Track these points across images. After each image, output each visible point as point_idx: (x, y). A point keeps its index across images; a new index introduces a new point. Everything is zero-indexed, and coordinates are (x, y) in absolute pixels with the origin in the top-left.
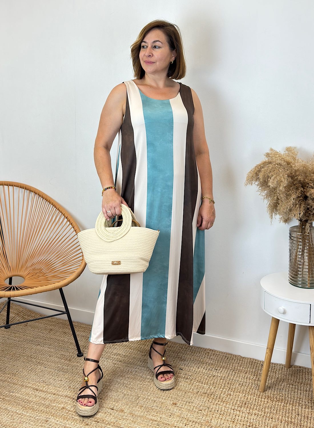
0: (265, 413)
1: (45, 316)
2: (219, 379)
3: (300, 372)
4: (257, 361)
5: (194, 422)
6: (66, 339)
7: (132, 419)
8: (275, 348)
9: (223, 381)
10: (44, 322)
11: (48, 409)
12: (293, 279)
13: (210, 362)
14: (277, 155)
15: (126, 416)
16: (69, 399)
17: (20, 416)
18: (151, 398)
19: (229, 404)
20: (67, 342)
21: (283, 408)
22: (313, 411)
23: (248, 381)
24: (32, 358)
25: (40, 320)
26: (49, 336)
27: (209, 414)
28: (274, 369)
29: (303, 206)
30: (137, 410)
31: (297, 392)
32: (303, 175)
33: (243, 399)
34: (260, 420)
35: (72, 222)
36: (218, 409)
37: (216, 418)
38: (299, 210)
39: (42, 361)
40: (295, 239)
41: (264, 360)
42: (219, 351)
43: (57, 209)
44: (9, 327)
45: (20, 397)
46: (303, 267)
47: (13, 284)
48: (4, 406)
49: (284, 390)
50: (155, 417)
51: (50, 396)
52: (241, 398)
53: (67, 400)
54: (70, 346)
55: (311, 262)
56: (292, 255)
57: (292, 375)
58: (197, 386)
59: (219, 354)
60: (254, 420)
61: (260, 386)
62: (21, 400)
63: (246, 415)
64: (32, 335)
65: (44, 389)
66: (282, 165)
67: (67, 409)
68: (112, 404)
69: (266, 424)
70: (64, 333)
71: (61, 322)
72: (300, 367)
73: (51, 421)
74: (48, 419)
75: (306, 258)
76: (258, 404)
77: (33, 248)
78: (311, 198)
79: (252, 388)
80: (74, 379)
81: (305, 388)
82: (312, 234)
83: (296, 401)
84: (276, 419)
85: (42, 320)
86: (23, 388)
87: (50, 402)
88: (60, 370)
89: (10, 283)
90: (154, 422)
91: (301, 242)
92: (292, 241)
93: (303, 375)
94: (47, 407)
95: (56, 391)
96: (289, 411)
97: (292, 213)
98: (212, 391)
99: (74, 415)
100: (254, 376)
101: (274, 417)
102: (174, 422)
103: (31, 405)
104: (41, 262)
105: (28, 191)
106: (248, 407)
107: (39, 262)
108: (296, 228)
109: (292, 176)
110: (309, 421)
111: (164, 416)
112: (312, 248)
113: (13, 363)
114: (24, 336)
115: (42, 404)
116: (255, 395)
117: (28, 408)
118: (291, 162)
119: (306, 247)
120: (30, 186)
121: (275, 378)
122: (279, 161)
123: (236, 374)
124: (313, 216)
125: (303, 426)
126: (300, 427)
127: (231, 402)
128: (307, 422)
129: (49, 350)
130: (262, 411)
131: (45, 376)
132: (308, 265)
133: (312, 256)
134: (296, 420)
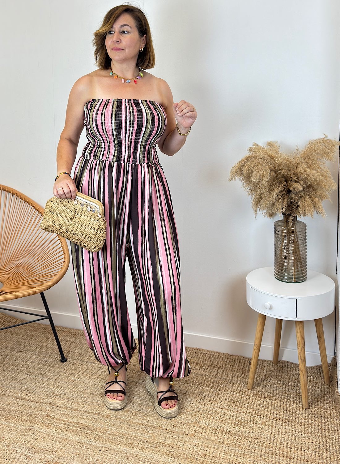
0: (253, 410)
1: (26, 322)
3: (288, 367)
4: (245, 358)
5: (182, 424)
6: (49, 344)
7: (118, 425)
8: (262, 345)
9: (211, 380)
10: (26, 327)
11: (31, 418)
12: (279, 274)
13: (197, 361)
14: (260, 149)
15: (112, 422)
16: (53, 406)
18: (137, 402)
19: (217, 403)
20: (50, 347)
21: (272, 405)
22: (301, 406)
23: (236, 379)
24: (13, 365)
25: (21, 326)
26: (30, 342)
27: (198, 414)
28: (262, 366)
29: (286, 200)
30: (123, 415)
32: (286, 169)
33: (231, 397)
34: (248, 417)
36: (206, 409)
37: (204, 418)
38: (282, 205)
39: (23, 369)
40: (280, 233)
41: (251, 357)
42: (206, 350)
43: (36, 210)
45: (2, 407)
46: (288, 262)
49: (272, 387)
50: (143, 421)
51: (33, 405)
52: (229, 396)
53: (51, 407)
54: (53, 352)
55: (297, 256)
56: (277, 249)
57: (280, 371)
58: (185, 387)
59: (206, 353)
60: (243, 418)
61: (248, 383)
62: (3, 410)
63: (235, 414)
64: (13, 342)
65: (26, 398)
66: (266, 159)
67: (51, 417)
68: (98, 409)
69: (255, 421)
70: (47, 338)
71: (43, 327)
72: (288, 362)
73: (34, 429)
74: (31, 427)
75: (291, 252)
76: (246, 402)
77: (12, 252)
78: (294, 192)
79: (241, 385)
80: (58, 386)
81: (293, 384)
82: (296, 228)
83: (284, 397)
84: (264, 416)
85: (23, 325)
86: (4, 397)
87: (33, 411)
88: (43, 377)
90: (141, 426)
91: (286, 236)
92: (277, 235)
93: (290, 370)
94: (31, 415)
95: (39, 399)
96: (278, 407)
97: (275, 208)
98: (200, 391)
99: (59, 423)
100: (242, 373)
101: (262, 414)
102: (162, 424)
103: (13, 414)
104: (21, 265)
105: (5, 191)
106: (236, 405)
107: (17, 266)
108: (280, 222)
109: (275, 170)
110: (297, 416)
111: (151, 419)
112: (297, 242)
114: (4, 343)
115: (25, 413)
116: (243, 393)
117: (11, 418)
118: (275, 156)
119: (290, 241)
120: (6, 187)
121: (263, 375)
122: (262, 156)
123: (225, 372)
124: (296, 210)
125: (292, 422)
126: (288, 422)
127: (219, 401)
128: (295, 417)
129: (31, 356)
130: (250, 408)
131: (27, 383)
132: (293, 260)
133: (297, 250)
134: (284, 416)
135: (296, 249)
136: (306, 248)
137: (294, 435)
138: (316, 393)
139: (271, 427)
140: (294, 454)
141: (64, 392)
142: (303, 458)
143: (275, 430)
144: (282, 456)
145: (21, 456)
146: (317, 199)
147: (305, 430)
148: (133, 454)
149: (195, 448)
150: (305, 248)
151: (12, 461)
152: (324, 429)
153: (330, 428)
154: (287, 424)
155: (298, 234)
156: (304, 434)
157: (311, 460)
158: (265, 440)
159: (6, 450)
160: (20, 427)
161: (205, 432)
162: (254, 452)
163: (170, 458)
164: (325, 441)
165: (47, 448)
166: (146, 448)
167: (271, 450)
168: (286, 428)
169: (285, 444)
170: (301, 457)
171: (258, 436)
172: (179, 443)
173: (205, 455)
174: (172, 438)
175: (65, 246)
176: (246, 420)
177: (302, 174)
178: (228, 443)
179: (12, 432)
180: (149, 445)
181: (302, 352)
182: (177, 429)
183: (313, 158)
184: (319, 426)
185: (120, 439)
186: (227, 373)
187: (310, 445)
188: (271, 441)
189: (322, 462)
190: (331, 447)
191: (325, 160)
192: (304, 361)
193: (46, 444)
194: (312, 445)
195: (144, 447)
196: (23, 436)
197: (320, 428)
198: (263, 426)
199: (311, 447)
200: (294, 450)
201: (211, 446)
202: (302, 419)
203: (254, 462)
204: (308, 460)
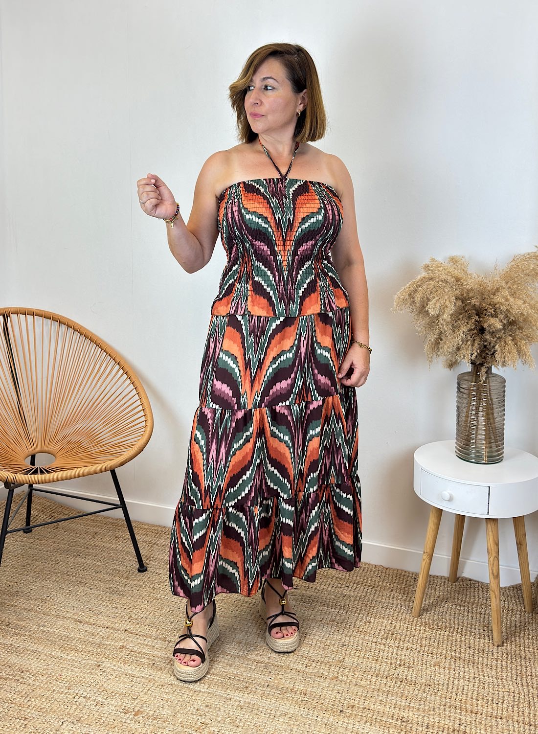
0: (421, 646)
2: (353, 600)
3: (470, 587)
4: (409, 572)
5: (319, 662)
6: (120, 547)
7: (226, 661)
8: (435, 553)
9: (358, 603)
10: (85, 521)
11: (99, 649)
12: (462, 451)
13: (337, 575)
16: (131, 635)
17: (57, 660)
19: (368, 635)
20: (121, 551)
21: (448, 639)
22: (490, 641)
23: (395, 602)
25: (77, 519)
26: (92, 542)
27: (340, 650)
28: (434, 584)
29: (477, 342)
30: (233, 648)
31: (468, 616)
32: (478, 296)
33: (388, 628)
34: (415, 656)
35: (127, 369)
36: (352, 643)
37: (350, 655)
38: (471, 349)
40: (466, 392)
41: (417, 571)
44: (31, 531)
45: (56, 633)
46: (477, 433)
47: (38, 465)
48: (32, 646)
49: (448, 614)
50: (261, 657)
51: (101, 631)
52: (386, 626)
53: (128, 636)
54: (126, 557)
55: (490, 425)
56: (461, 415)
57: (459, 592)
58: (320, 611)
60: (407, 657)
61: (413, 608)
62: (57, 638)
63: (395, 650)
65: (91, 621)
67: (128, 648)
69: (424, 661)
70: (116, 537)
72: (470, 580)
73: (105, 666)
74: (100, 663)
75: (482, 419)
76: (411, 634)
78: (489, 331)
79: (402, 611)
81: (479, 610)
82: (491, 384)
83: (466, 629)
84: (437, 654)
85: (81, 518)
86: (59, 619)
87: (101, 639)
88: (114, 592)
89: (33, 463)
90: (259, 664)
91: (474, 395)
92: (461, 394)
93: (474, 591)
94: (98, 646)
95: (110, 623)
96: (457, 642)
97: (460, 354)
98: (343, 617)
99: (140, 657)
100: (404, 594)
101: (434, 652)
103: (73, 644)
104: (80, 432)
105: (57, 323)
106: (396, 639)
107: (77, 432)
108: (467, 375)
109: (463, 299)
110: (486, 656)
112: (490, 405)
115: (90, 642)
116: (406, 622)
117: (70, 649)
118: (462, 278)
119: (481, 403)
120: (59, 315)
121: (434, 597)
123: (378, 592)
124: (492, 357)
125: (478, 663)
126: (472, 664)
127: (372, 632)
128: (482, 657)
129: (95, 562)
130: (417, 643)
131: (91, 601)
132: (484, 430)
133: (491, 416)
134: (467, 656)
135: (488, 415)
136: (504, 414)
137: (481, 682)
138: (513, 625)
139: (448, 669)
141: (145, 615)
142: (495, 714)
143: (454, 675)
144: (464, 710)
145: (88, 701)
146: (523, 342)
147: (498, 675)
149: (339, 696)
150: (502, 413)
151: (75, 708)
152: (525, 674)
153: (534, 673)
154: (471, 667)
155: (493, 392)
156: (496, 680)
157: (506, 717)
158: (441, 687)
159: (66, 693)
161: (353, 674)
162: (424, 704)
163: (302, 709)
164: (528, 691)
165: (125, 691)
166: (267, 695)
167: (449, 701)
168: (470, 671)
169: (470, 694)
170: (492, 713)
171: (430, 681)
172: (314, 688)
173: (353, 707)
174: (304, 681)
177: (502, 304)
178: (386, 690)
179: (73, 668)
180: (272, 691)
181: (494, 564)
182: (312, 670)
183: (519, 281)
184: (517, 670)
185: (229, 681)
186: (381, 593)
187: (505, 696)
188: (449, 689)
189: (523, 719)
192: (497, 577)
193: (122, 686)
194: (509, 695)
195: (264, 693)
196: (89, 675)
197: (519, 673)
198: (437, 668)
199: (506, 698)
200: (482, 703)
201: (361, 694)
202: (492, 660)
203: (424, 718)
204: (503, 717)
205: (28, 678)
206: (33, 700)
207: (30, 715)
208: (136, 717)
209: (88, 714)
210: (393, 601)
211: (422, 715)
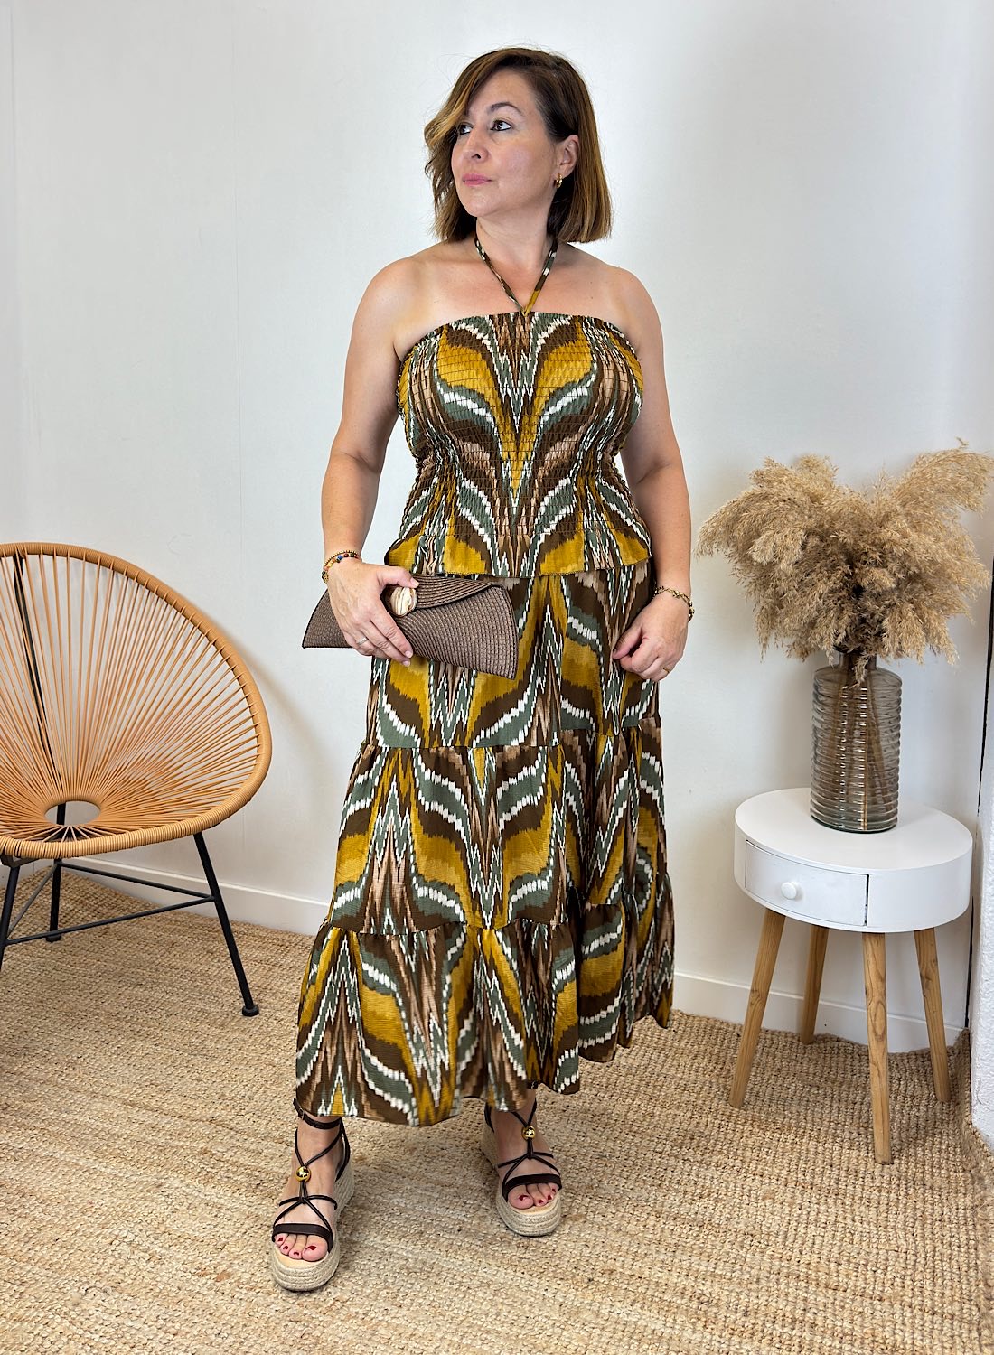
0: (743, 1162)
1: (157, 908)
2: (623, 1073)
3: (838, 1053)
4: (725, 1024)
6: (214, 969)
7: (388, 1183)
9: (634, 1079)
10: (155, 922)
11: (163, 1156)
12: (823, 809)
14: (783, 475)
15: (374, 1175)
16: (221, 1128)
17: (87, 1174)
19: (649, 1138)
20: (215, 976)
21: (792, 1149)
22: (870, 1155)
23: (700, 1078)
24: (119, 1019)
25: (142, 917)
26: (166, 961)
27: (595, 1165)
28: (770, 1047)
29: (847, 613)
30: (402, 1157)
31: (831, 1106)
32: (852, 529)
33: (685, 1125)
34: (729, 1179)
35: (229, 653)
36: (617, 1153)
37: (613, 1175)
38: (836, 626)
39: (146, 1029)
40: (830, 702)
41: (743, 1024)
43: (187, 621)
44: (59, 939)
45: (89, 1125)
46: (850, 777)
47: (69, 822)
48: (42, 1148)
49: (796, 1102)
50: (452, 1176)
51: (169, 1122)
52: (681, 1123)
53: (214, 1131)
54: (223, 989)
55: (872, 763)
56: (820, 743)
57: (817, 1061)
61: (732, 1092)
62: (90, 1133)
63: (694, 1168)
64: (122, 958)
65: (152, 1104)
66: (798, 502)
67: (215, 1154)
69: (746, 1190)
70: (208, 952)
71: (199, 922)
72: (838, 1040)
73: (170, 1185)
74: (162, 1180)
75: (859, 751)
76: (725, 1139)
77: (123, 725)
78: (871, 592)
79: (712, 1095)
80: (234, 1076)
81: (851, 1096)
82: (875, 688)
83: (827, 1131)
84: (772, 1177)
85: (149, 917)
86: (96, 1099)
87: (168, 1138)
88: (196, 1052)
89: (61, 819)
90: (446, 1189)
91: (844, 708)
92: (821, 705)
93: (845, 1061)
94: (162, 1149)
95: (186, 1108)
96: (808, 1155)
98: (604, 1105)
99: (234, 1172)
100: (716, 1063)
101: (766, 1172)
103: (117, 1146)
104: (147, 761)
105: (108, 569)
106: (699, 1147)
107: (138, 763)
108: (831, 671)
109: (822, 533)
110: (860, 1182)
112: (873, 726)
113: (69, 1033)
114: (99, 960)
115: (147, 1142)
116: (719, 1116)
117: (110, 1154)
118: (822, 496)
119: (857, 723)
120: (112, 557)
121: (772, 1070)
122: (788, 493)
123: (670, 1059)
124: (876, 639)
125: (845, 1195)
126: (834, 1197)
128: (854, 1183)
129: (168, 997)
130: (736, 1156)
131: (155, 1067)
132: (863, 772)
133: (874, 746)
134: (826, 1180)
135: (870, 744)
136: (899, 742)
137: (848, 1230)
138: (913, 1124)
139: (789, 1206)
140: (845, 1280)
141: (249, 1093)
142: (869, 1291)
143: (799, 1216)
144: (814, 1283)
145: (136, 1252)
146: (934, 613)
147: (880, 1218)
148: (424, 1263)
149: (587, 1252)
150: (896, 741)
151: (111, 1262)
152: (929, 1217)
153: (946, 1217)
154: (831, 1201)
155: (880, 702)
156: (875, 1229)
157: (890, 1298)
158: (772, 1238)
159: (97, 1236)
160: (134, 1178)
161: (614, 1211)
162: (741, 1270)
163: (519, 1274)
164: (932, 1249)
165: (202, 1235)
166: (457, 1248)
167: (786, 1265)
168: (829, 1210)
169: (825, 1252)
170: (864, 1288)
171: (754, 1228)
173: (612, 1272)
175: (259, 717)
176: (723, 1185)
177: (895, 544)
178: (675, 1241)
179: (113, 1190)
180: (466, 1240)
181: (879, 1014)
183: (926, 503)
184: (915, 1208)
185: (390, 1219)
186: (675, 1062)
187: (890, 1258)
188: (787, 1243)
189: (921, 1303)
190: (948, 1265)
191: (958, 508)
192: (882, 1037)
193: (198, 1224)
194: (897, 1257)
195: (452, 1244)
196: (141, 1202)
197: (919, 1215)
198: (768, 1202)
199: (891, 1263)
200: (847, 1270)
201: (626, 1248)
202: (872, 1190)
203: (742, 1297)
204: (884, 1297)
205: (32, 1208)
206: (38, 1248)
207: (30, 1275)
208: (218, 1284)
209: (132, 1276)
210: (697, 1076)
211: (737, 1290)
